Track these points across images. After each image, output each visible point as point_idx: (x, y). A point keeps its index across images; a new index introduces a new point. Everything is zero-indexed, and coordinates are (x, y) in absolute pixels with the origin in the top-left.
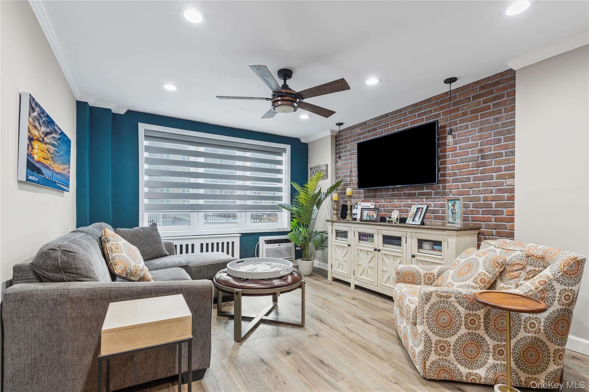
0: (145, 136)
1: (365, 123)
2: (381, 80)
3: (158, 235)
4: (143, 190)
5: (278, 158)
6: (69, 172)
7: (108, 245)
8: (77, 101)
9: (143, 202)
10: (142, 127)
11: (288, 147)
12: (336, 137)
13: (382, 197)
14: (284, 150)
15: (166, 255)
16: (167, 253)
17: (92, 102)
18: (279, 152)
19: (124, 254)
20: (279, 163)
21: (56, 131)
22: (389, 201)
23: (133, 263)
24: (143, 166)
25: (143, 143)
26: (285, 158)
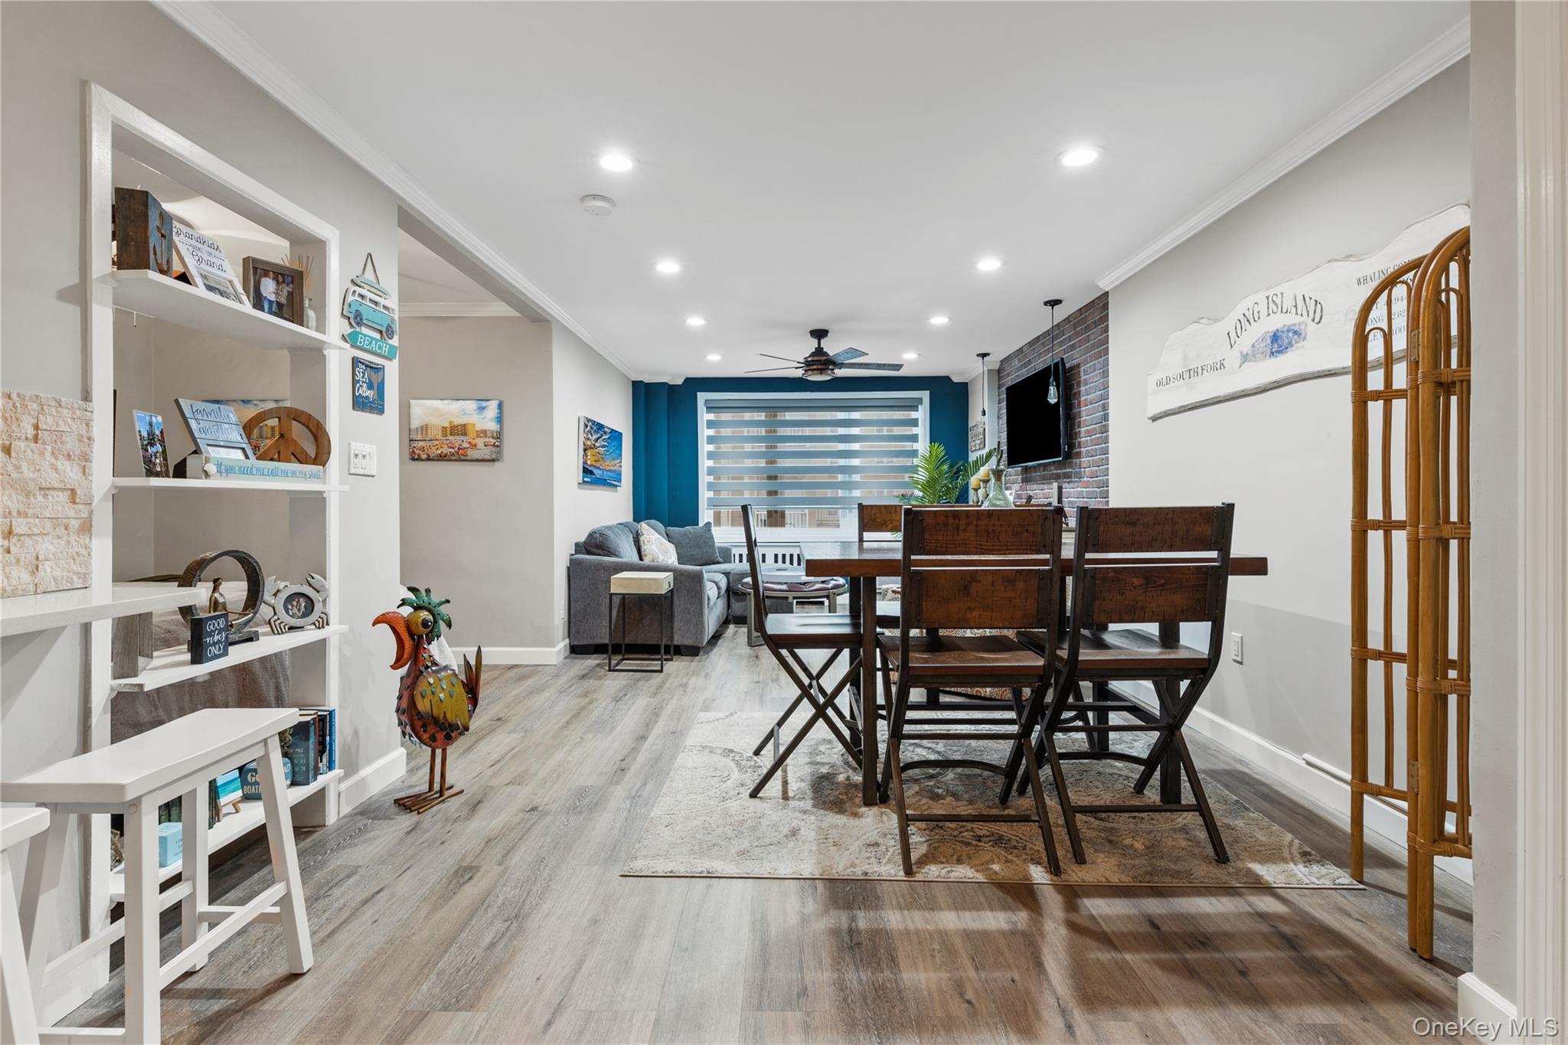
0: (707, 408)
1: (1021, 350)
2: (951, 319)
3: (712, 537)
4: (704, 479)
5: (914, 415)
6: (621, 466)
7: (642, 539)
8: (634, 383)
9: (705, 495)
10: (702, 397)
11: (925, 395)
12: (999, 371)
13: (1036, 482)
14: (920, 401)
15: (718, 563)
16: (721, 560)
17: (647, 379)
18: (913, 405)
19: (654, 547)
20: (914, 423)
21: (605, 433)
22: (1041, 486)
23: (661, 557)
24: (705, 448)
25: (704, 416)
26: (922, 414)
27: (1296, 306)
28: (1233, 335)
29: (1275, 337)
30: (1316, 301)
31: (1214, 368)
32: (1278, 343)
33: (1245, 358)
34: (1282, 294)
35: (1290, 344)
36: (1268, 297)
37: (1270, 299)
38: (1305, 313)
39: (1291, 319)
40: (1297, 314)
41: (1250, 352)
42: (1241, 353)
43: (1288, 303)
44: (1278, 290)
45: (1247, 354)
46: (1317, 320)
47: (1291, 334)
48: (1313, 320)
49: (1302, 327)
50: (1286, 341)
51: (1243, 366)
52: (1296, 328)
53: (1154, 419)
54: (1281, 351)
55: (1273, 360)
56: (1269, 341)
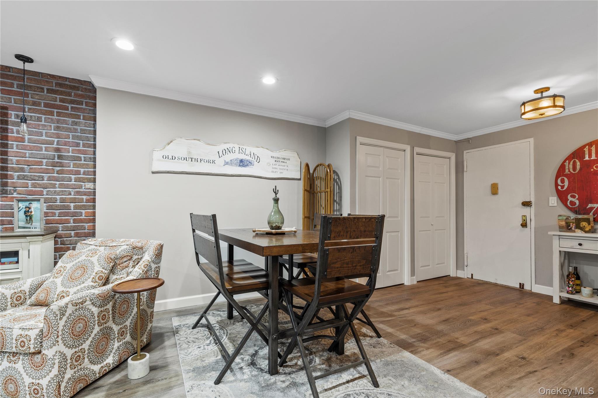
27: (250, 155)
28: (221, 154)
29: (241, 161)
30: (258, 157)
31: (209, 161)
32: (242, 163)
33: (226, 163)
34: (246, 149)
35: (248, 165)
36: (239, 148)
37: (240, 148)
38: (254, 158)
39: (248, 158)
40: (251, 157)
41: (229, 162)
42: (225, 161)
43: (248, 152)
44: (244, 147)
45: (228, 162)
46: (258, 161)
47: (248, 162)
48: (257, 161)
49: (253, 162)
50: (246, 164)
51: (225, 166)
52: (250, 161)
53: (153, 173)
54: (244, 166)
55: (240, 168)
56: (239, 161)
